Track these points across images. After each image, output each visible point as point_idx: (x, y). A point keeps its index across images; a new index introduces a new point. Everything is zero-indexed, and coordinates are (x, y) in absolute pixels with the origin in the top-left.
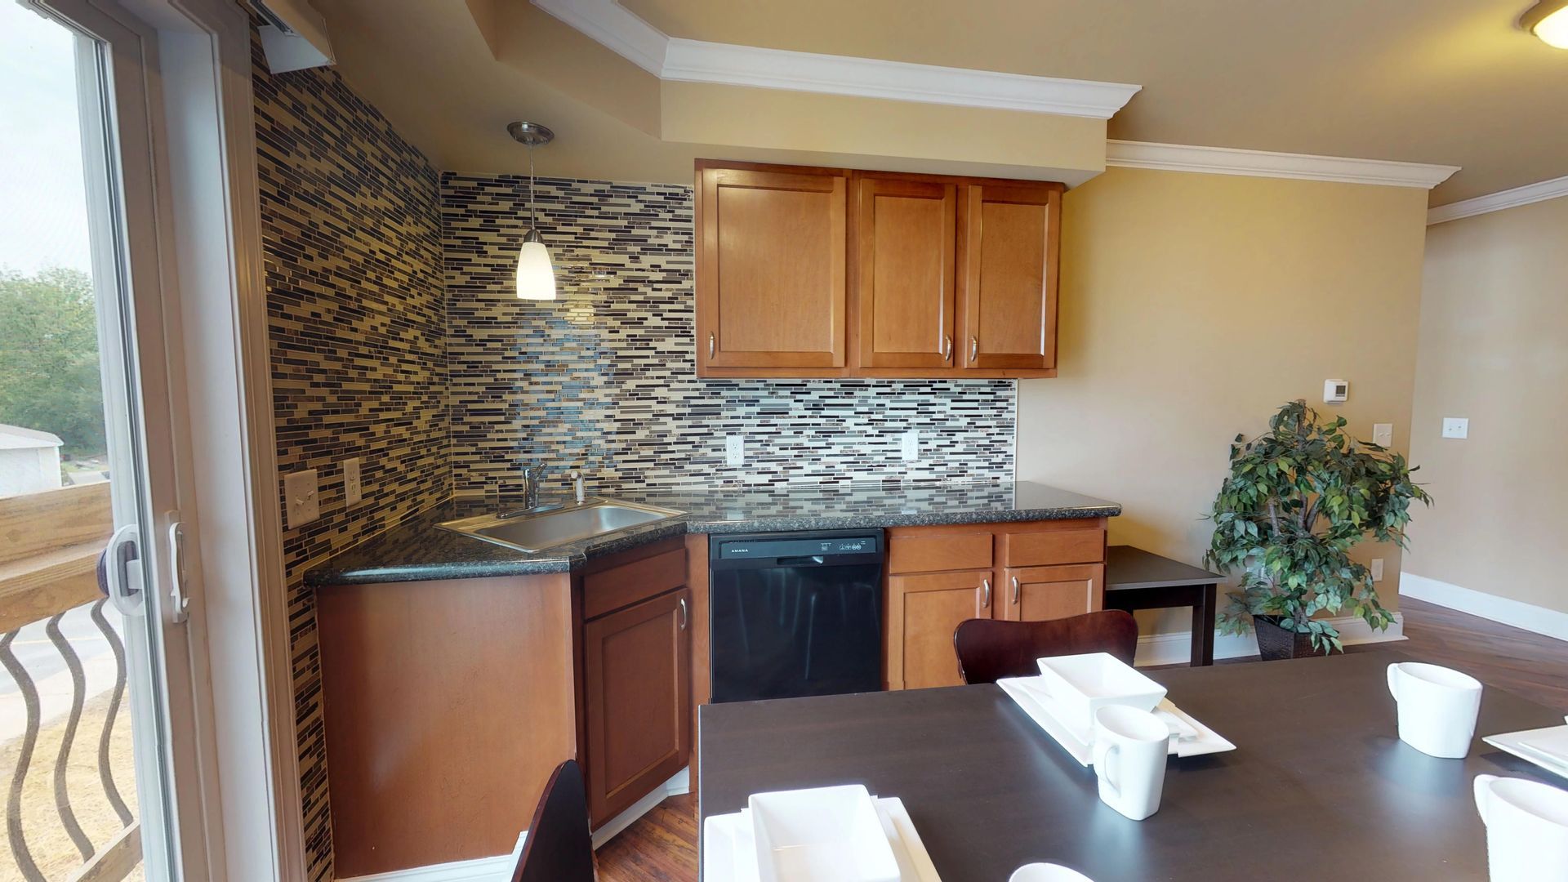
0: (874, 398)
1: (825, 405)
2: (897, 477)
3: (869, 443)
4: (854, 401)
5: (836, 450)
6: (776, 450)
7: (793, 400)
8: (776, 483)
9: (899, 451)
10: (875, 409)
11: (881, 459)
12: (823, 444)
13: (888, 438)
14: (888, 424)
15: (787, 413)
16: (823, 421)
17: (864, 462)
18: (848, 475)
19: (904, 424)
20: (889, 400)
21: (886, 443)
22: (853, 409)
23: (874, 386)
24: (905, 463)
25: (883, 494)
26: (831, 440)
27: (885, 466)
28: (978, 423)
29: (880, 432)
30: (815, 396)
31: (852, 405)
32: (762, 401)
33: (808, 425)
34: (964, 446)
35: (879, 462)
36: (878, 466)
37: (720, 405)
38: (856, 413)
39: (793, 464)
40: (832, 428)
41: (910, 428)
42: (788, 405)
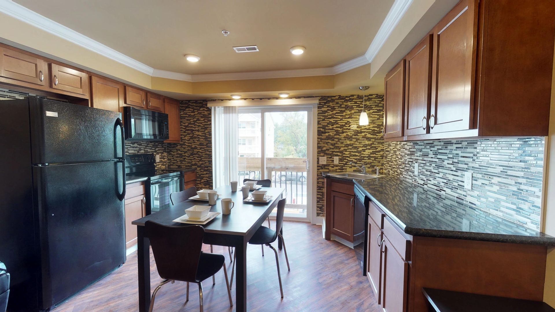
0: (455, 150)
1: (439, 153)
2: (462, 197)
3: (452, 175)
4: (447, 151)
5: (441, 175)
6: (424, 170)
7: (430, 150)
8: (425, 185)
9: (463, 182)
10: (455, 156)
11: (456, 184)
12: (437, 171)
13: (459, 173)
14: (460, 165)
15: (428, 156)
16: (437, 160)
17: (450, 184)
18: (444, 189)
19: (466, 166)
20: (460, 152)
21: (458, 176)
22: (447, 156)
23: (455, 144)
24: (466, 190)
25: (456, 204)
26: (440, 170)
27: (457, 189)
28: (510, 173)
29: (456, 169)
30: (435, 149)
31: (446, 153)
32: (423, 150)
33: (433, 161)
34: (498, 188)
35: (455, 186)
36: (455, 188)
37: (414, 151)
38: (448, 158)
39: (429, 178)
40: (439, 164)
41: (469, 169)
42: (428, 152)
